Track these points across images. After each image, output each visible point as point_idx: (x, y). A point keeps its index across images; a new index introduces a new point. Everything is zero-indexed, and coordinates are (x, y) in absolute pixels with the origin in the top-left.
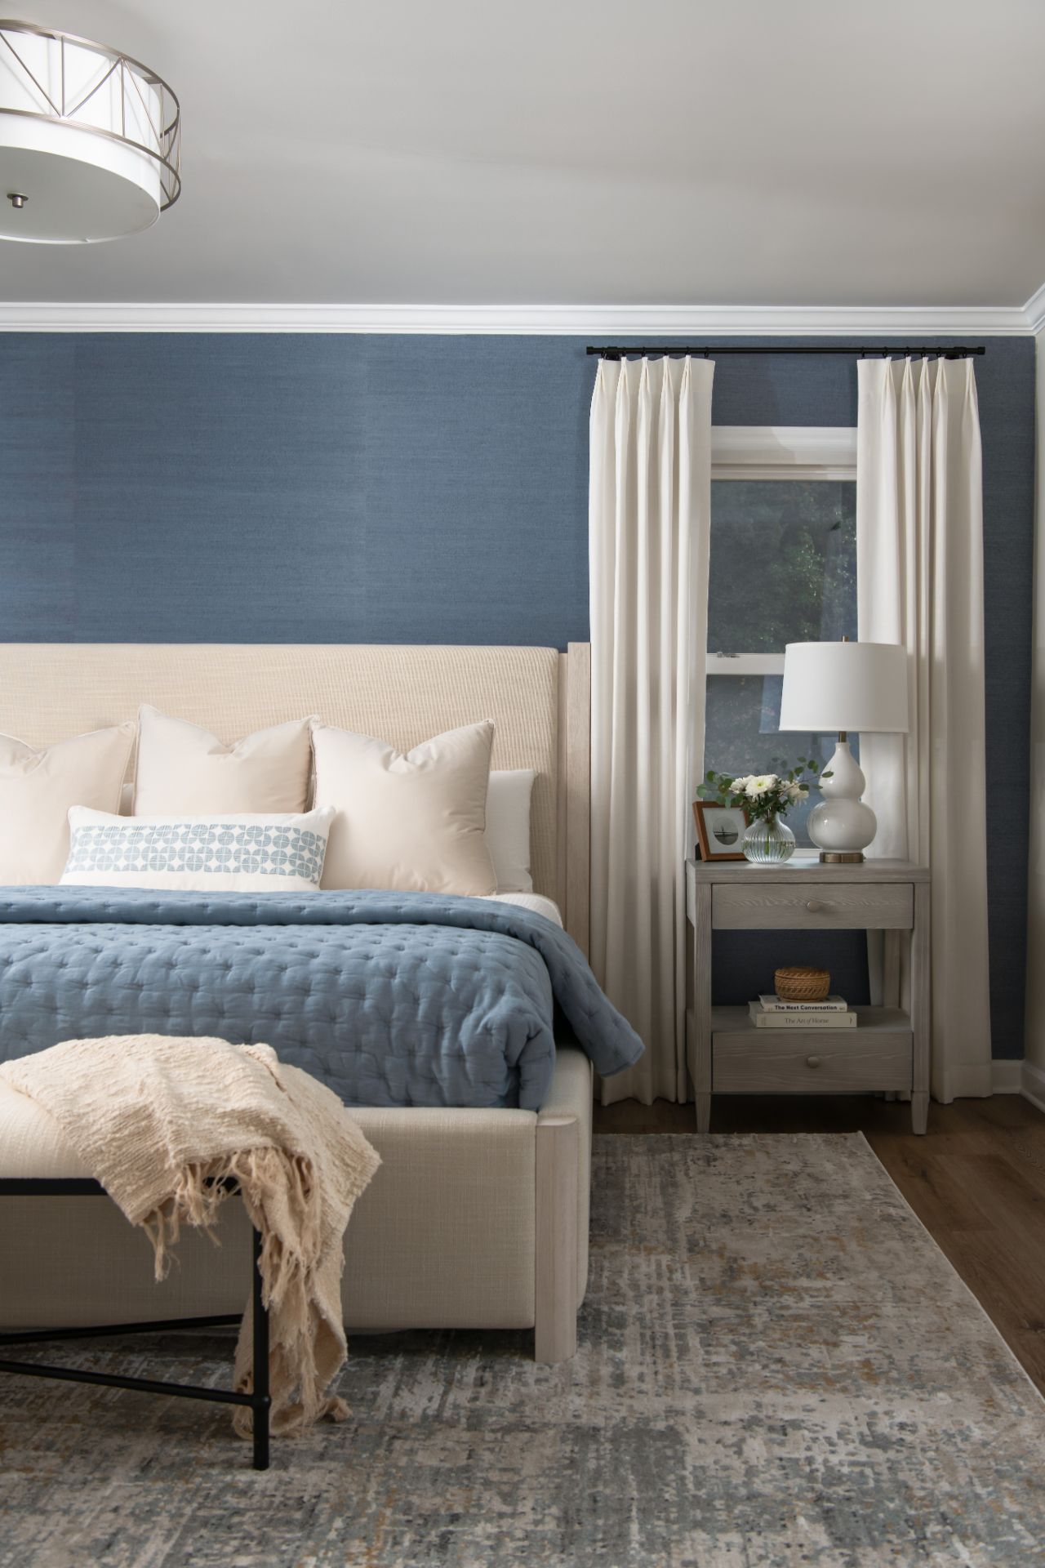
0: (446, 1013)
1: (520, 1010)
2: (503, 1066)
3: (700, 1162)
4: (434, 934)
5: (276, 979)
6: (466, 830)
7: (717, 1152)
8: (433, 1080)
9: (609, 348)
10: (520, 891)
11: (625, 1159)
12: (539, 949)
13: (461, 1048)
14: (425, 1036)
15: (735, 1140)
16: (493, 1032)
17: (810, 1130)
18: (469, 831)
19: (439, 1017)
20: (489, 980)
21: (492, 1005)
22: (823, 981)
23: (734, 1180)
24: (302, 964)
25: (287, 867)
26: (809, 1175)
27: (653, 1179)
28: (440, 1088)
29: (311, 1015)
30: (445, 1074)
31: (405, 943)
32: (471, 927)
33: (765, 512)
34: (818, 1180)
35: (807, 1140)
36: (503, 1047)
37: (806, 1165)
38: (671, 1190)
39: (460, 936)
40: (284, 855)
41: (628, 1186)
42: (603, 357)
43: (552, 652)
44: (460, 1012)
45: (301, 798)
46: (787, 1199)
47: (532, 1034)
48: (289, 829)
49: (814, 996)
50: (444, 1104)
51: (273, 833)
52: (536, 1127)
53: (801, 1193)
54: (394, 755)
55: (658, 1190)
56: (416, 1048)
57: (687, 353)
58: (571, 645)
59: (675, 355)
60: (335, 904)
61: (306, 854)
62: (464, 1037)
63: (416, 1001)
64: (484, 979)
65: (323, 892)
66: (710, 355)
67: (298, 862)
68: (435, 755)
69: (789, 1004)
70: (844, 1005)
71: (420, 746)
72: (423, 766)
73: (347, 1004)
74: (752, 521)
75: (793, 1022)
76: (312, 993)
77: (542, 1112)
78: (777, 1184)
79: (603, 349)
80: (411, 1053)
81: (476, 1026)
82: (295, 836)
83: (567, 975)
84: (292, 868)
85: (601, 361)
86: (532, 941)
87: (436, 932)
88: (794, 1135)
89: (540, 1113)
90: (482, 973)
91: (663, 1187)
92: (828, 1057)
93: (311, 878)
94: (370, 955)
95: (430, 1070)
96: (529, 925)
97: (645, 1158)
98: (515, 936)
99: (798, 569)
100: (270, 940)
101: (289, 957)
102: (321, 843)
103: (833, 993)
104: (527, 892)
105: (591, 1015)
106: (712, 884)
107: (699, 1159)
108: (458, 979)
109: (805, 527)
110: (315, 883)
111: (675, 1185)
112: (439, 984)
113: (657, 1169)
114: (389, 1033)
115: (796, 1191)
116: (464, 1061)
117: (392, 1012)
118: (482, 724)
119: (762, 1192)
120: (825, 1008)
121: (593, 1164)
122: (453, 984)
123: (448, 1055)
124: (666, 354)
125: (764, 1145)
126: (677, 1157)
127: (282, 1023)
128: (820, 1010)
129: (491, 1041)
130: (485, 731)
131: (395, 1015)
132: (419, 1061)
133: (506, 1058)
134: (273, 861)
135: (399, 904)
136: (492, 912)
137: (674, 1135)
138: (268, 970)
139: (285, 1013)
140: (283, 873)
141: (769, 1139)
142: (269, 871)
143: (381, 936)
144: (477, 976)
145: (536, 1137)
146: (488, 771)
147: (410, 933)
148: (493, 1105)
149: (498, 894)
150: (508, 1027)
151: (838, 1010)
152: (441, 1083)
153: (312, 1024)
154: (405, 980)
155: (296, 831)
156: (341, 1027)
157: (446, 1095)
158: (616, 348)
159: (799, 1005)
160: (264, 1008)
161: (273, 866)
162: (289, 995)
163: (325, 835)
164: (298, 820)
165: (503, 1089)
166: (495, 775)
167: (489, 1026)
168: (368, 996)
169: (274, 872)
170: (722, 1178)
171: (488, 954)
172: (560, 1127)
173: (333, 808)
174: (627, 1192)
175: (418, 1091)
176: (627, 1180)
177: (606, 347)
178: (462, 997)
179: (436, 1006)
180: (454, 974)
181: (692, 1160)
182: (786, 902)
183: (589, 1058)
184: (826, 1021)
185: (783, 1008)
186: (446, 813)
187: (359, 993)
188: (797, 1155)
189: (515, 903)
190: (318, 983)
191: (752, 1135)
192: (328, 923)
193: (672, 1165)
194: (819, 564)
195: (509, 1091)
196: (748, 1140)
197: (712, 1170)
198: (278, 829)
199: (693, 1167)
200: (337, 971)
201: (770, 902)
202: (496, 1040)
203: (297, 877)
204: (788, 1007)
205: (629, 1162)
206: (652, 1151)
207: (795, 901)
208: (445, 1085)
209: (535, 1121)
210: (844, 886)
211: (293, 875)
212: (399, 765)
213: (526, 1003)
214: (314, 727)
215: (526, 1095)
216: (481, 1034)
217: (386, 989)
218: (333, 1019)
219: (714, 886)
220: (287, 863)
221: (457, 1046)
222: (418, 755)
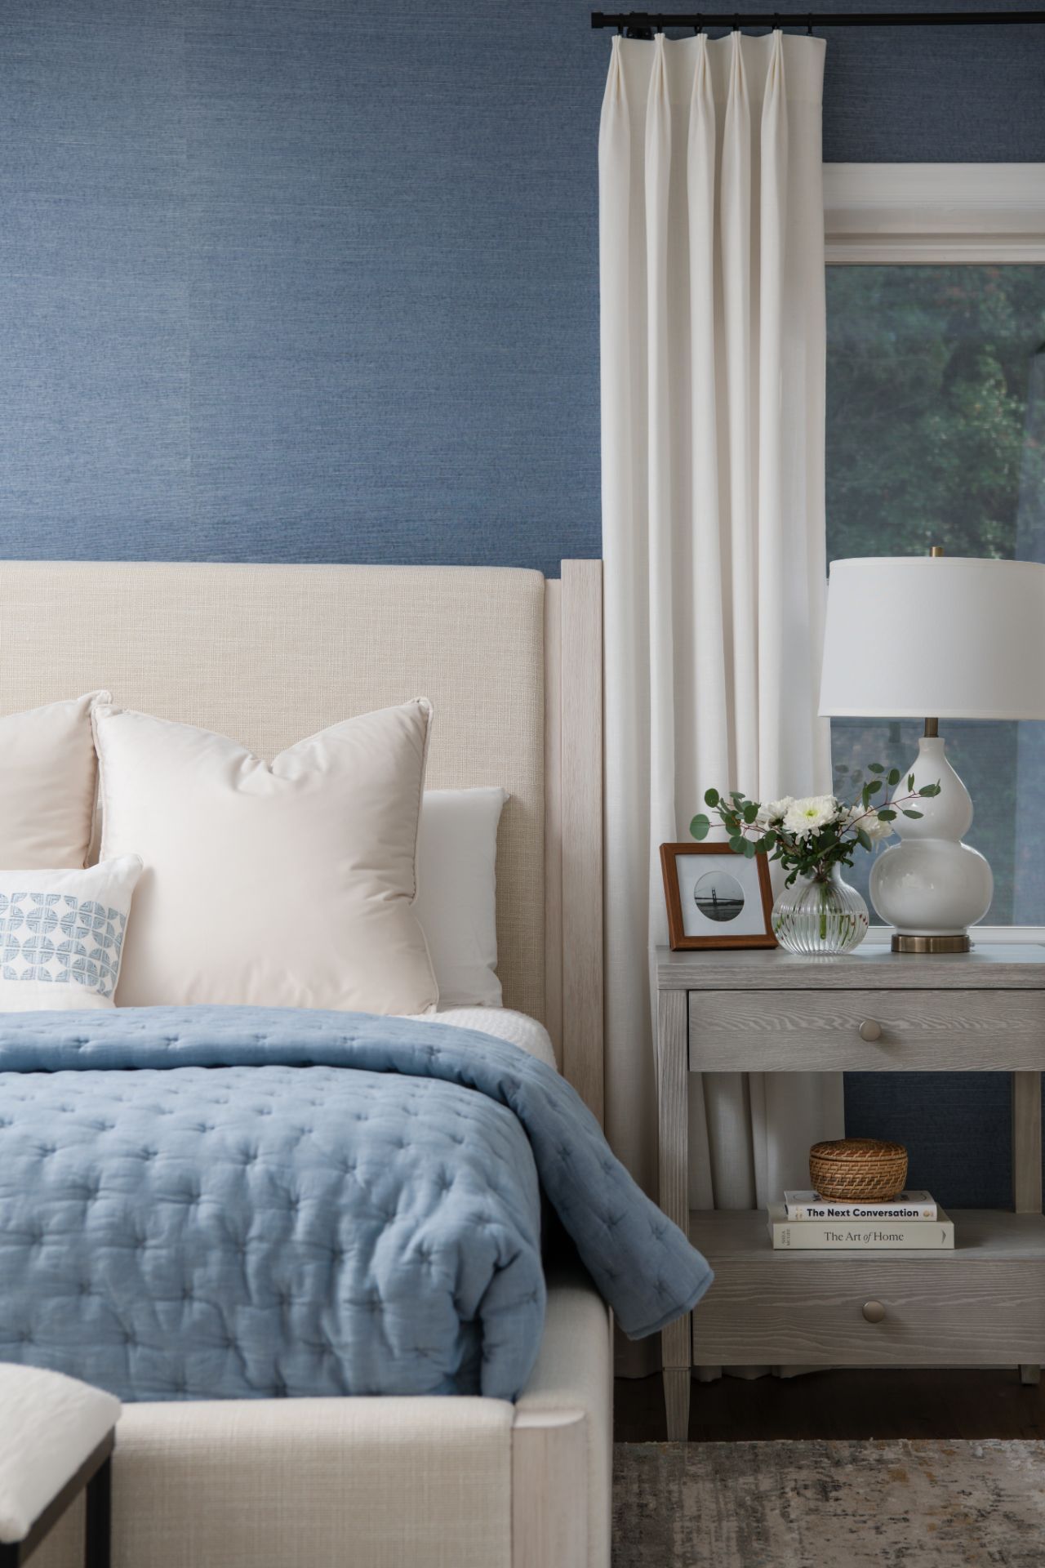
0: (347, 1227)
1: (480, 1219)
2: (451, 1320)
3: (809, 1493)
4: (325, 1084)
5: (35, 1169)
6: (381, 896)
7: (840, 1475)
8: (321, 1349)
9: (633, 15)
10: (480, 1005)
11: (674, 1487)
12: (514, 1110)
13: (374, 1289)
14: (310, 1268)
15: (870, 1451)
16: (434, 1257)
17: (1006, 1434)
18: (387, 899)
19: (333, 1232)
20: (424, 1164)
21: (430, 1210)
22: (897, 1163)
23: (870, 1524)
24: (83, 1141)
25: (54, 966)
26: (1006, 1516)
27: (724, 1523)
28: (338, 1364)
29: (100, 1234)
30: (348, 1336)
31: (272, 1102)
32: (391, 1069)
33: (915, 320)
34: (1022, 1526)
35: (1000, 1451)
36: (451, 1286)
37: (998, 1494)
38: (756, 1545)
39: (371, 1087)
40: (48, 945)
41: (678, 1537)
42: (620, 32)
43: (531, 577)
44: (374, 1223)
45: (80, 841)
46: (967, 1560)
47: (504, 1261)
48: (58, 897)
49: (876, 1192)
50: (344, 1392)
51: (27, 906)
52: (513, 1429)
53: (993, 1549)
54: (247, 763)
55: (733, 1543)
56: (294, 1290)
57: (775, 26)
58: (566, 564)
59: (753, 29)
60: (144, 1032)
61: (89, 943)
62: (383, 1267)
63: (291, 1205)
64: (414, 1164)
65: (121, 1011)
66: (814, 29)
67: (74, 958)
68: (322, 761)
69: (832, 1207)
70: (930, 1208)
71: (297, 746)
72: (303, 781)
73: (166, 1212)
74: (892, 337)
75: (839, 1238)
76: (101, 1194)
77: (525, 1402)
78: (947, 1534)
79: (621, 16)
80: (283, 1300)
81: (402, 1248)
82: (68, 910)
83: (565, 1152)
84: (61, 968)
85: (616, 40)
86: (501, 1095)
87: (328, 1079)
88: (978, 1442)
89: (520, 1404)
90: (412, 1150)
91: (743, 1540)
92: (902, 1301)
93: (97, 987)
94: (209, 1124)
95: (318, 1329)
96: (494, 1067)
97: (709, 1485)
98: (472, 1085)
99: (976, 423)
100: (23, 1099)
101: (57, 1130)
102: (116, 923)
103: (914, 1185)
104: (491, 1006)
105: (612, 1222)
106: (688, 991)
107: (806, 1487)
108: (370, 1163)
109: (989, 348)
110: (106, 994)
111: (763, 1535)
112: (335, 1173)
113: (732, 1506)
114: (243, 1264)
115: (983, 1546)
116: (381, 1311)
117: (248, 1223)
118: (408, 706)
119: (922, 1547)
120: (896, 1214)
121: (615, 1497)
122: (360, 1174)
123: (352, 1302)
124: (736, 29)
125: (923, 1462)
126: (766, 1483)
127: (46, 1250)
128: (888, 1217)
129: (429, 1274)
130: (413, 720)
131: (254, 1231)
132: (298, 1311)
133: (457, 1304)
134: (28, 955)
135: (261, 1031)
136: (428, 1043)
137: (761, 1443)
138: (19, 1154)
139: (51, 1233)
140: (46, 976)
141: (932, 1448)
142: (19, 975)
143: (228, 1087)
144: (402, 1157)
145: (512, 1447)
146: (420, 792)
147: (281, 1082)
148: (436, 1391)
149: (439, 1010)
150: (459, 1250)
151: (921, 1217)
152: (339, 1353)
153: (103, 1250)
154: (273, 1168)
155: (70, 900)
156: (152, 1257)
157: (349, 1374)
158: (645, 15)
159: (851, 1207)
160: (12, 1225)
161: (27, 966)
162: (59, 1199)
163: (124, 908)
164: (75, 881)
165: (450, 1361)
166: (432, 795)
167: (425, 1247)
168: (204, 1198)
169: (29, 975)
170: (849, 1522)
171: (421, 1118)
172: (556, 1430)
173: (137, 858)
174: (678, 1549)
175: (296, 1367)
176: (677, 1525)
177: (627, 13)
178: (375, 1199)
179: (328, 1218)
180: (362, 1157)
181: (793, 1489)
182: (821, 1023)
183: (606, 1304)
184: (899, 1238)
185: (822, 1213)
186: (345, 866)
187: (188, 1194)
188: (984, 1479)
189: (470, 1026)
190: (115, 1176)
191: (901, 1441)
192: (130, 1067)
193: (759, 1497)
194: (1014, 414)
195: (462, 1366)
196: (894, 1451)
197: (831, 1506)
198: (36, 897)
199: (795, 1501)
200: (147, 1154)
201: (792, 1021)
202: (437, 1273)
203: (73, 985)
204: (831, 1213)
205: (680, 1492)
206: (720, 1474)
207: (837, 1022)
208: (347, 1357)
209: (510, 1418)
210: (924, 994)
211: (65, 981)
212: (255, 778)
213: (489, 1203)
214: (97, 711)
215: (495, 1371)
216: (411, 1262)
217: (239, 1183)
218: (138, 1242)
219: (691, 994)
220: (54, 959)
221: (367, 1284)
222: (292, 763)
